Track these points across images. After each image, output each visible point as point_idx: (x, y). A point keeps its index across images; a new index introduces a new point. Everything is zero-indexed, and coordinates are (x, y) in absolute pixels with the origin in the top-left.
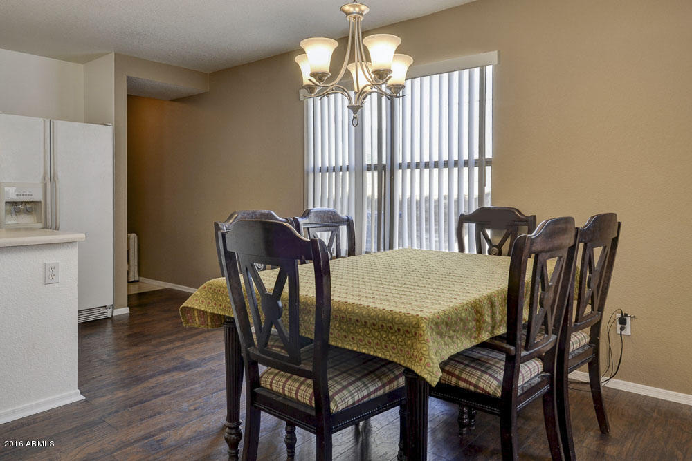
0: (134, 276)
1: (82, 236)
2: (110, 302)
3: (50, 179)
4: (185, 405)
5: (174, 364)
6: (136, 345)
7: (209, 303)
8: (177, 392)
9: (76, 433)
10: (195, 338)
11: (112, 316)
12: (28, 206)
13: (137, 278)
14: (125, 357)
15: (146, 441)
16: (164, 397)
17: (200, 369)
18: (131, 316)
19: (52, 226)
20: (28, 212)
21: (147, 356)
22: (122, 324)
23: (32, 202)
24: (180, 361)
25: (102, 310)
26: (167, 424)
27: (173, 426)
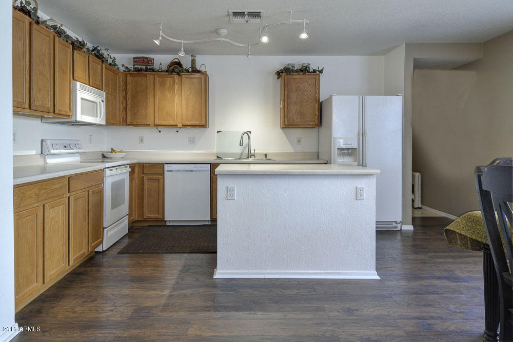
0: (418, 204)
1: (379, 171)
2: (399, 219)
3: (362, 134)
4: (452, 307)
5: (445, 274)
6: (416, 253)
7: (469, 230)
8: (446, 295)
9: (374, 298)
10: (465, 259)
11: (401, 229)
12: (349, 151)
13: (420, 206)
14: (408, 259)
15: (419, 321)
16: (435, 296)
17: (467, 284)
18: (415, 232)
19: (363, 164)
20: (349, 155)
21: (424, 263)
22: (408, 237)
23: (352, 149)
24: (450, 273)
25: (394, 224)
26: (436, 315)
27: (441, 318)
